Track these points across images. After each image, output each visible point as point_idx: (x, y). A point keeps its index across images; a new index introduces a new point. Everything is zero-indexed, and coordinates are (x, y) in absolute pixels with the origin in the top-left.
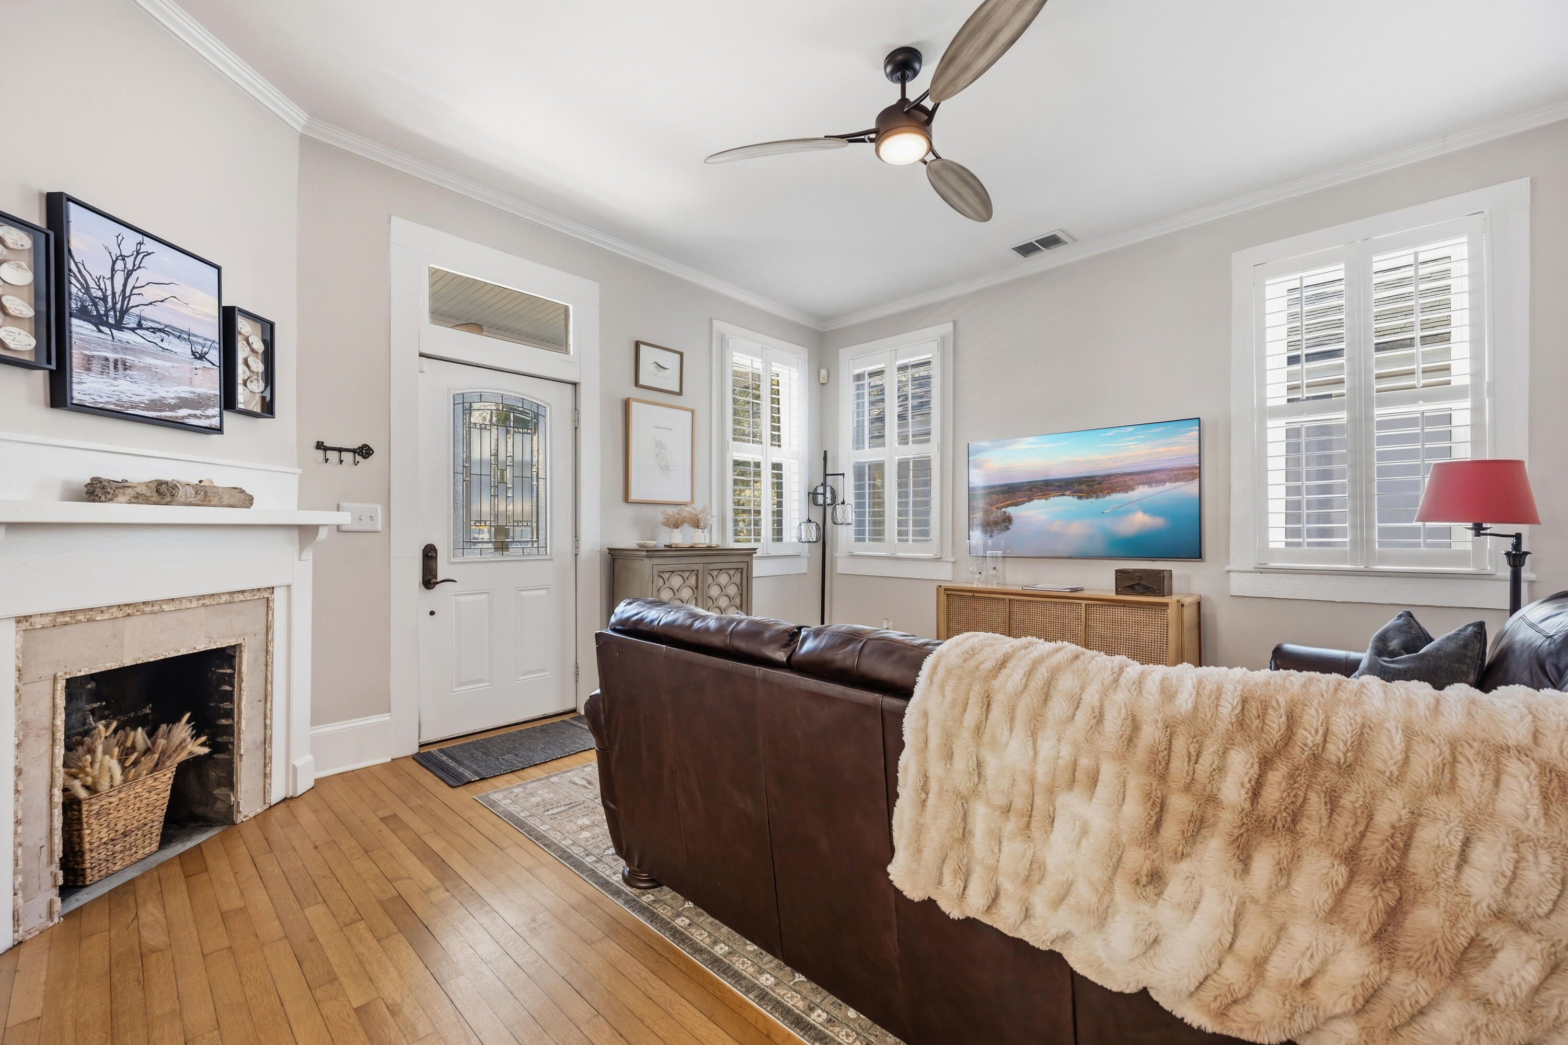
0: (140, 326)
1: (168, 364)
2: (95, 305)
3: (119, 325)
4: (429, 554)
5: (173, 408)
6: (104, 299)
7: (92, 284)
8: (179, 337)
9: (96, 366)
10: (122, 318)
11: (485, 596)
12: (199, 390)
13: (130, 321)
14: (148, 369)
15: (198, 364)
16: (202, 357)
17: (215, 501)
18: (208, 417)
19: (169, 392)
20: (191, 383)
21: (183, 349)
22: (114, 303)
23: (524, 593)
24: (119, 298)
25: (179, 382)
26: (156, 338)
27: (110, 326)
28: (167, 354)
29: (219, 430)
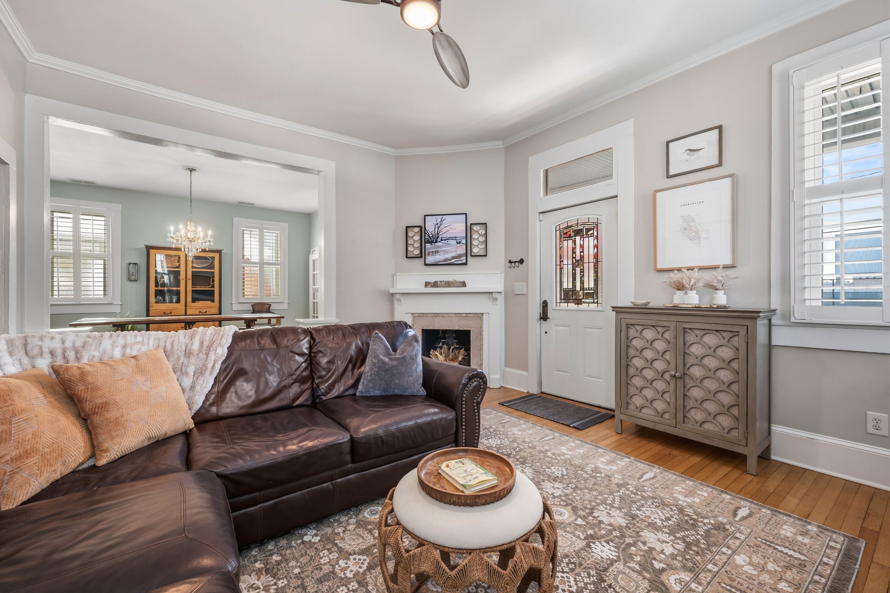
0: (442, 240)
1: (449, 248)
2: (431, 238)
3: (436, 242)
4: (545, 304)
5: (450, 260)
6: (433, 237)
7: (430, 234)
8: (452, 239)
9: (431, 254)
10: (437, 239)
11: (568, 328)
12: (458, 253)
13: (439, 240)
14: (444, 251)
15: (458, 245)
16: (460, 243)
17: (452, 286)
18: (462, 260)
19: (449, 256)
20: (456, 251)
21: (454, 242)
22: (435, 236)
23: (587, 330)
24: (436, 235)
25: (452, 252)
26: (446, 242)
27: (434, 243)
28: (449, 245)
29: (466, 264)
